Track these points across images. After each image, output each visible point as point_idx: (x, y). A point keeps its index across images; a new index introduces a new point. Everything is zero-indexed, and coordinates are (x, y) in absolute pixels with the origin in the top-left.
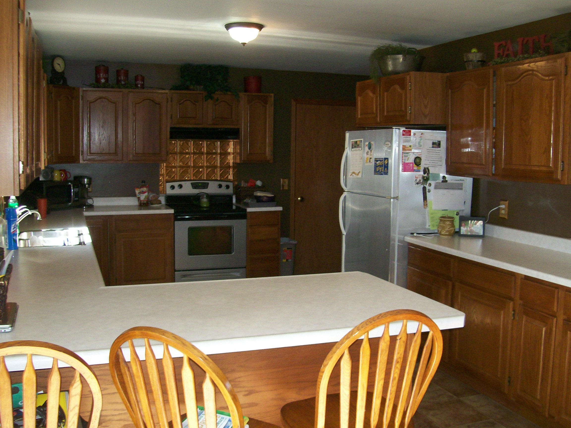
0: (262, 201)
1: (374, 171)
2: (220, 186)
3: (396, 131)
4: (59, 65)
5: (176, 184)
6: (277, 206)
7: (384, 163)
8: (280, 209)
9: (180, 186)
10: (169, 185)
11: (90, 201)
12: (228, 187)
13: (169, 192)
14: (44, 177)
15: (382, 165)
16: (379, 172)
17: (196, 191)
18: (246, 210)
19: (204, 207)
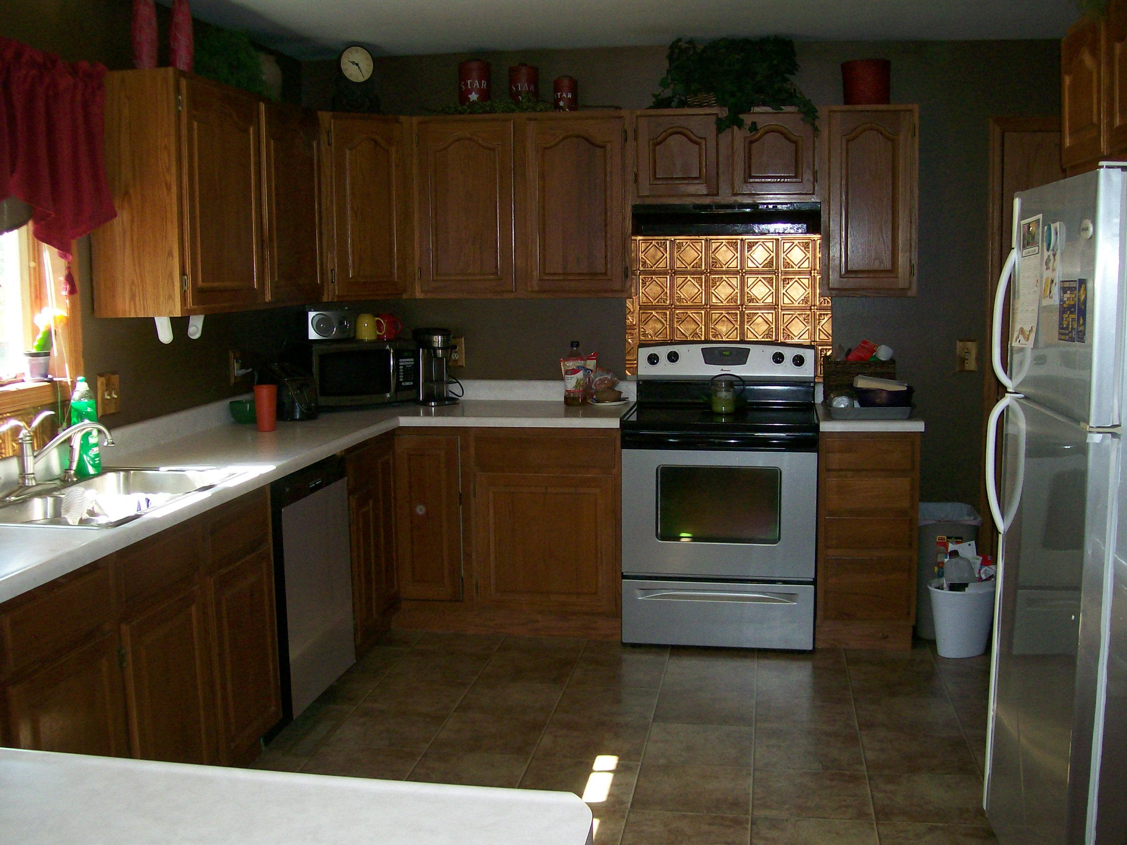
0: (874, 404)
1: (1057, 326)
2: (778, 358)
3: (1108, 178)
4: (357, 65)
5: (662, 352)
6: (911, 418)
7: (1079, 300)
8: (918, 426)
9: (673, 357)
10: (644, 353)
11: (455, 388)
12: (799, 361)
13: (646, 370)
14: (318, 330)
15: (1074, 306)
16: (1067, 332)
17: (714, 370)
18: (818, 426)
19: (720, 414)
